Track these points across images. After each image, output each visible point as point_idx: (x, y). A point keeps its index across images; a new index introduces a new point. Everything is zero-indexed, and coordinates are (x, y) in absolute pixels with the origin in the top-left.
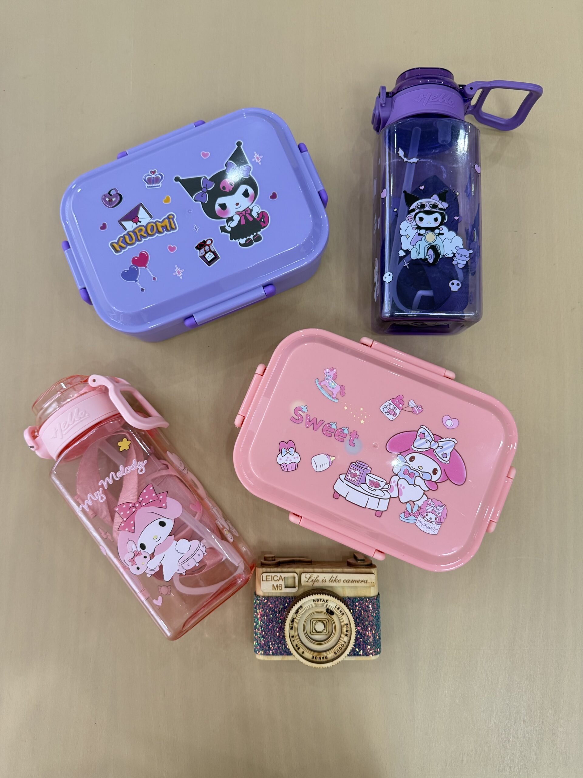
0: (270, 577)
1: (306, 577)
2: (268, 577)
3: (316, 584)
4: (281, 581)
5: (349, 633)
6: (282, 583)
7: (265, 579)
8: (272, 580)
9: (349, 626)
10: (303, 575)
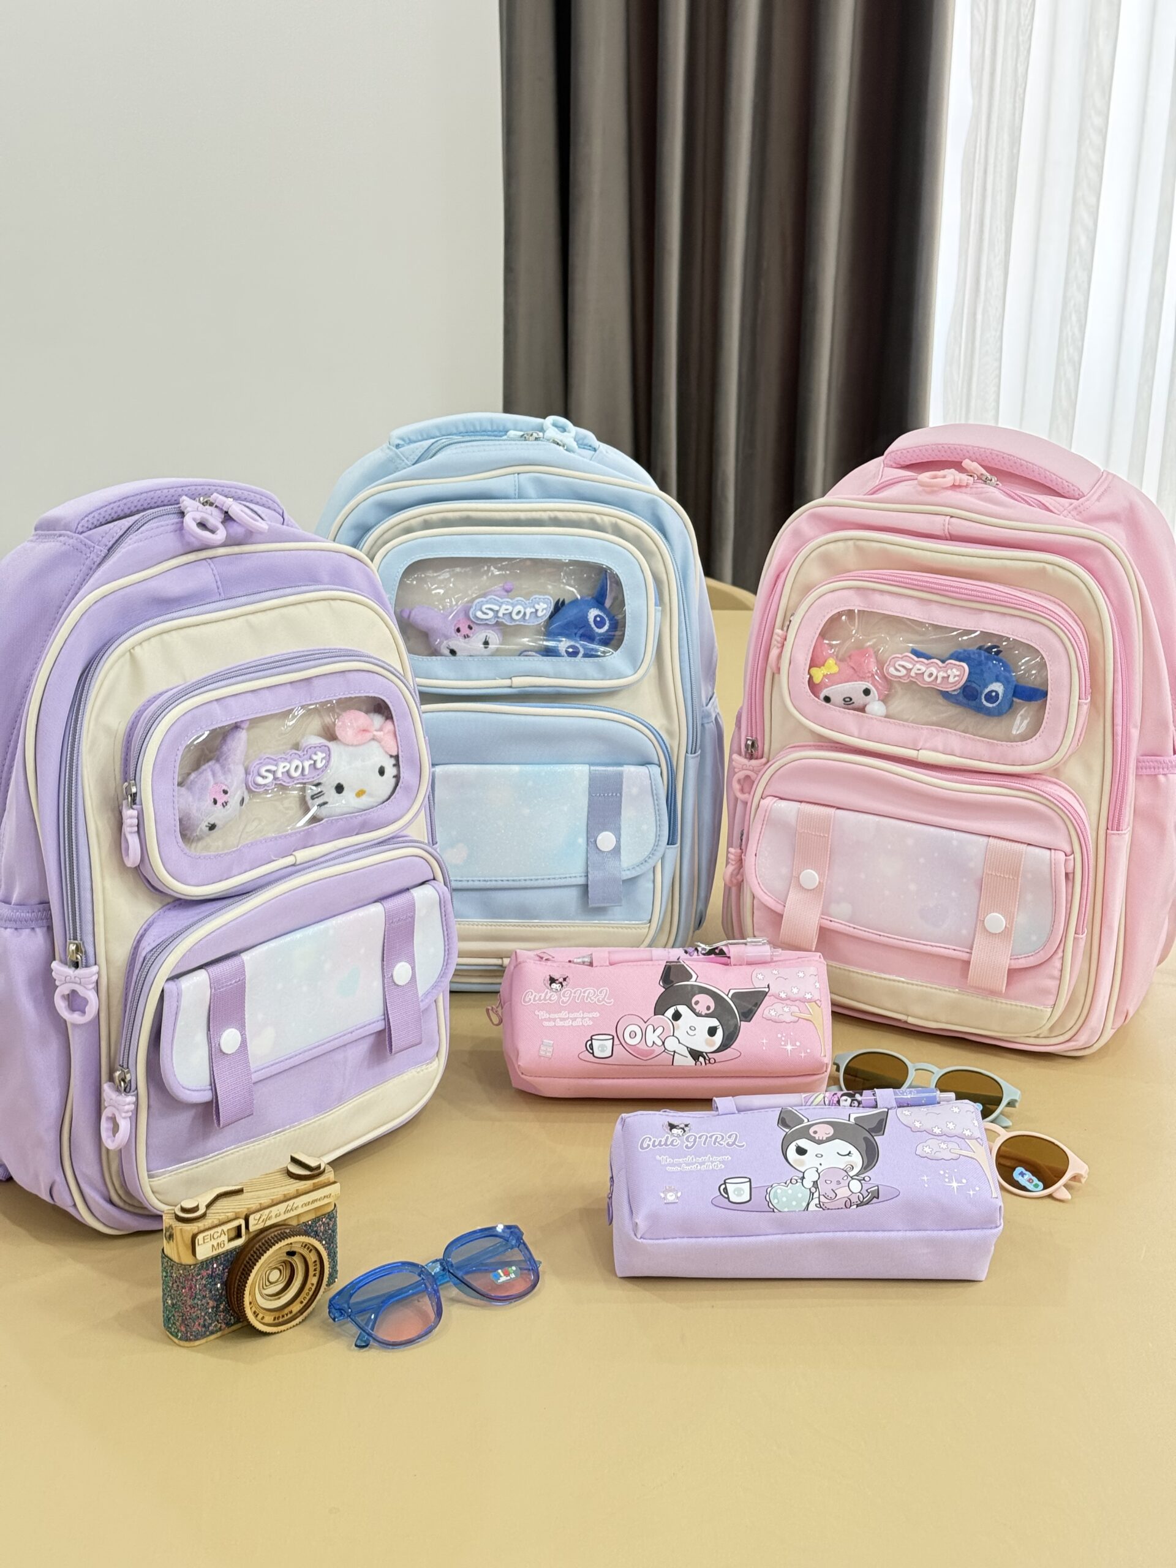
6: (225, 1238)
7: (201, 1242)
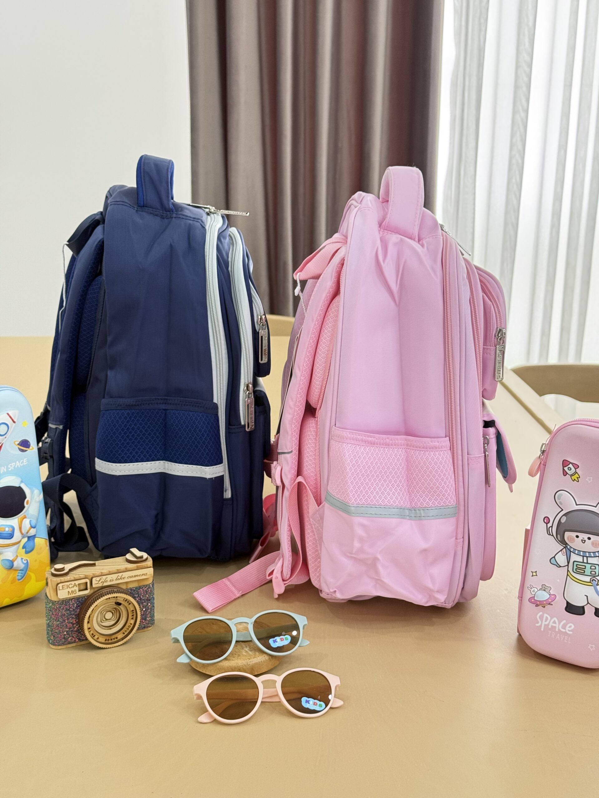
0: (66, 586)
1: (97, 580)
2: (64, 586)
3: (105, 584)
4: (75, 587)
5: (134, 617)
8: (67, 588)
9: (134, 611)
10: (94, 579)
